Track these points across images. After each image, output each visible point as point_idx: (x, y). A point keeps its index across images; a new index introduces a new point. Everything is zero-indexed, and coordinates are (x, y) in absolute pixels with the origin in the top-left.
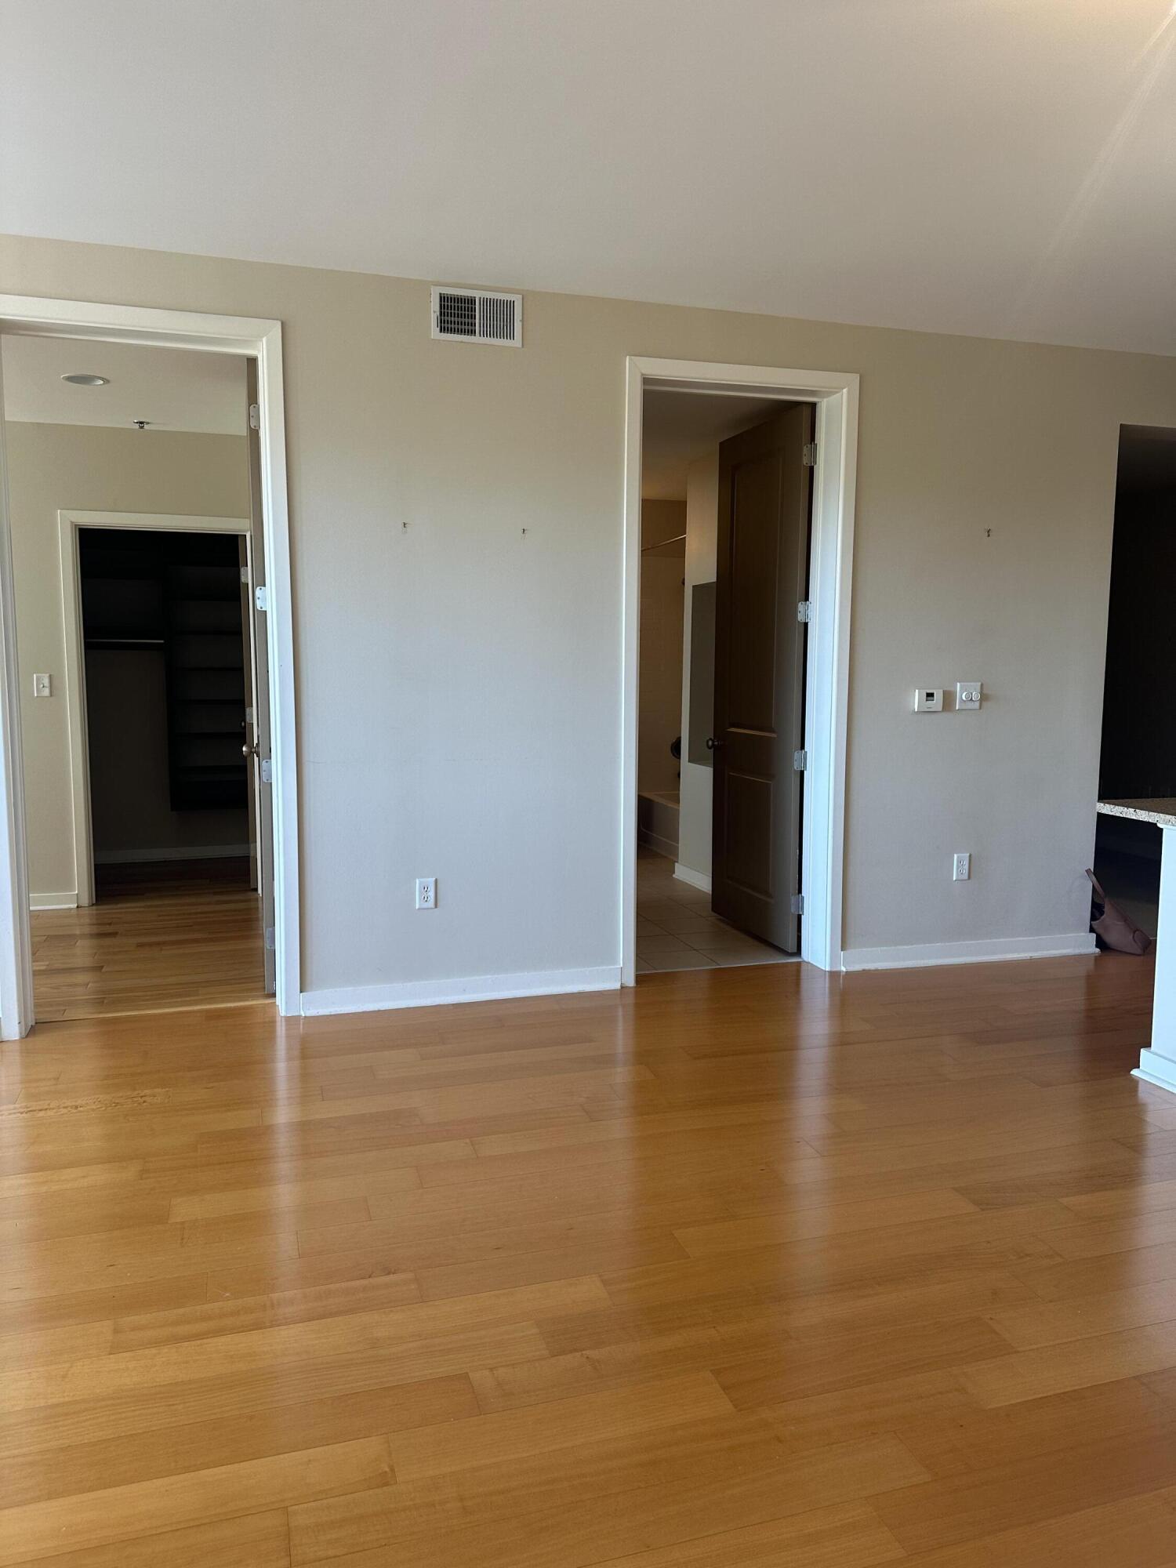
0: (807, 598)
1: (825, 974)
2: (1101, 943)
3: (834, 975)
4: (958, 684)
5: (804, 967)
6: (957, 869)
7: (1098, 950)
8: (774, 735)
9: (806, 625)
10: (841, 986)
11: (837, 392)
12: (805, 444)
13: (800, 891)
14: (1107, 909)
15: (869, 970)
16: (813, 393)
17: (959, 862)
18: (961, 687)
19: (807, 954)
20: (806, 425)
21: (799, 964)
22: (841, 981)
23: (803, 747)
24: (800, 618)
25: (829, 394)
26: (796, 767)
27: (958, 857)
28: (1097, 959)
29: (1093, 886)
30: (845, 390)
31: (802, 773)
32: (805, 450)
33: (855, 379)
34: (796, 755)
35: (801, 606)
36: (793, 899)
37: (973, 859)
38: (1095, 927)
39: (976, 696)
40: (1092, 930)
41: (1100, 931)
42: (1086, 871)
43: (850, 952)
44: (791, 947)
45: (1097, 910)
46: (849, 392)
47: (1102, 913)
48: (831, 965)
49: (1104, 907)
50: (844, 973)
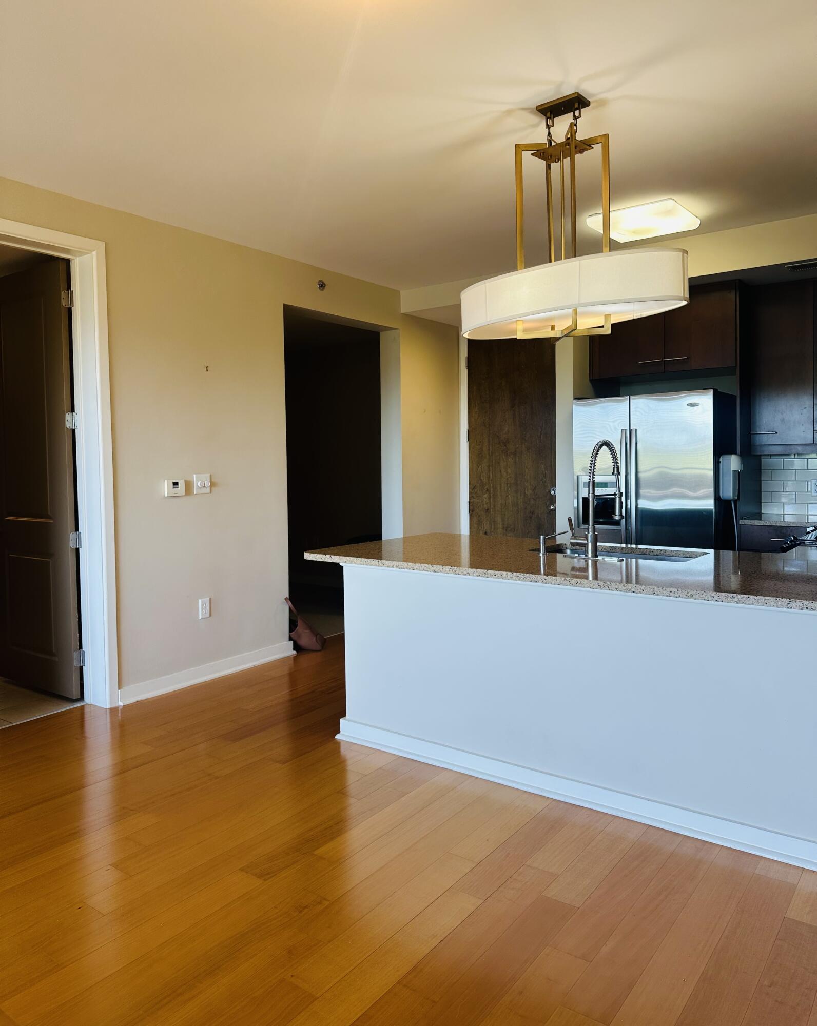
0: (73, 410)
1: (106, 711)
2: (296, 647)
3: (113, 711)
4: (195, 476)
5: (87, 710)
6: (202, 610)
7: (295, 652)
8: (51, 521)
9: (74, 431)
10: (120, 718)
11: (88, 253)
12: (63, 291)
13: (81, 647)
14: (300, 622)
15: (142, 701)
16: (67, 251)
17: (203, 605)
18: (197, 477)
19: (89, 698)
20: (62, 276)
21: (82, 708)
22: (120, 715)
23: (77, 529)
24: (69, 425)
25: (81, 254)
26: (72, 545)
27: (202, 602)
28: (295, 658)
29: (289, 607)
30: (94, 253)
31: (77, 550)
32: (63, 294)
33: (102, 245)
34: (72, 536)
35: (68, 416)
36: (75, 655)
37: (212, 601)
38: (292, 636)
39: (208, 484)
40: (290, 639)
41: (295, 638)
42: (285, 599)
43: (125, 689)
44: (75, 694)
45: (293, 625)
46: (97, 254)
47: (296, 626)
48: (111, 703)
49: (297, 622)
50: (122, 707)
